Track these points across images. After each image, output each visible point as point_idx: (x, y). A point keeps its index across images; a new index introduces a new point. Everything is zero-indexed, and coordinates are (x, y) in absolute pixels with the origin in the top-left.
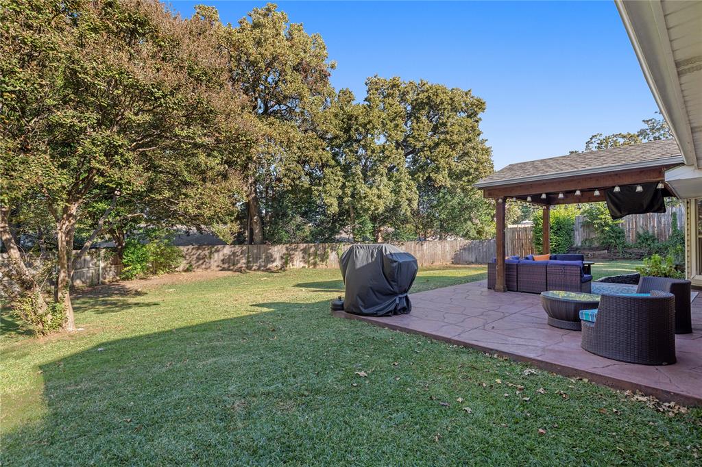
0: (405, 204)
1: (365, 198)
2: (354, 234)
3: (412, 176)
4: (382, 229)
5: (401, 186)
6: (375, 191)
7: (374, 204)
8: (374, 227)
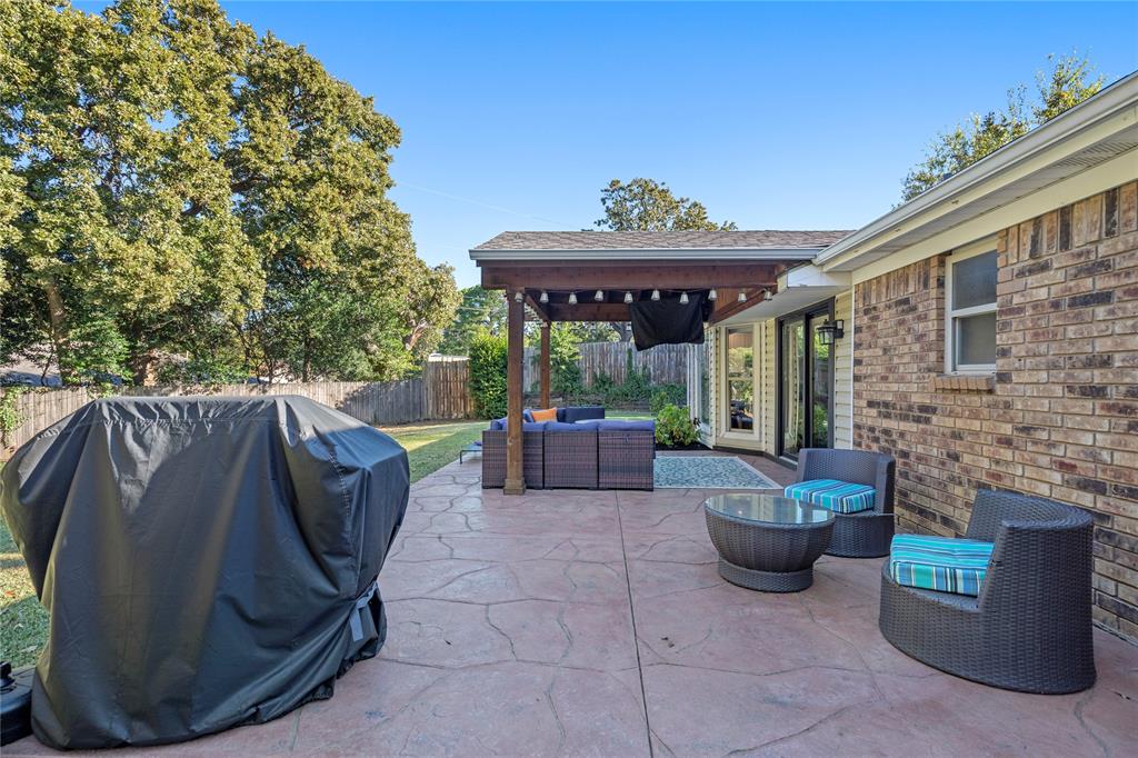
0: (232, 298)
1: (111, 264)
2: (63, 365)
3: (250, 236)
4: (155, 353)
5: (221, 252)
6: (147, 252)
7: (142, 284)
8: (130, 348)
